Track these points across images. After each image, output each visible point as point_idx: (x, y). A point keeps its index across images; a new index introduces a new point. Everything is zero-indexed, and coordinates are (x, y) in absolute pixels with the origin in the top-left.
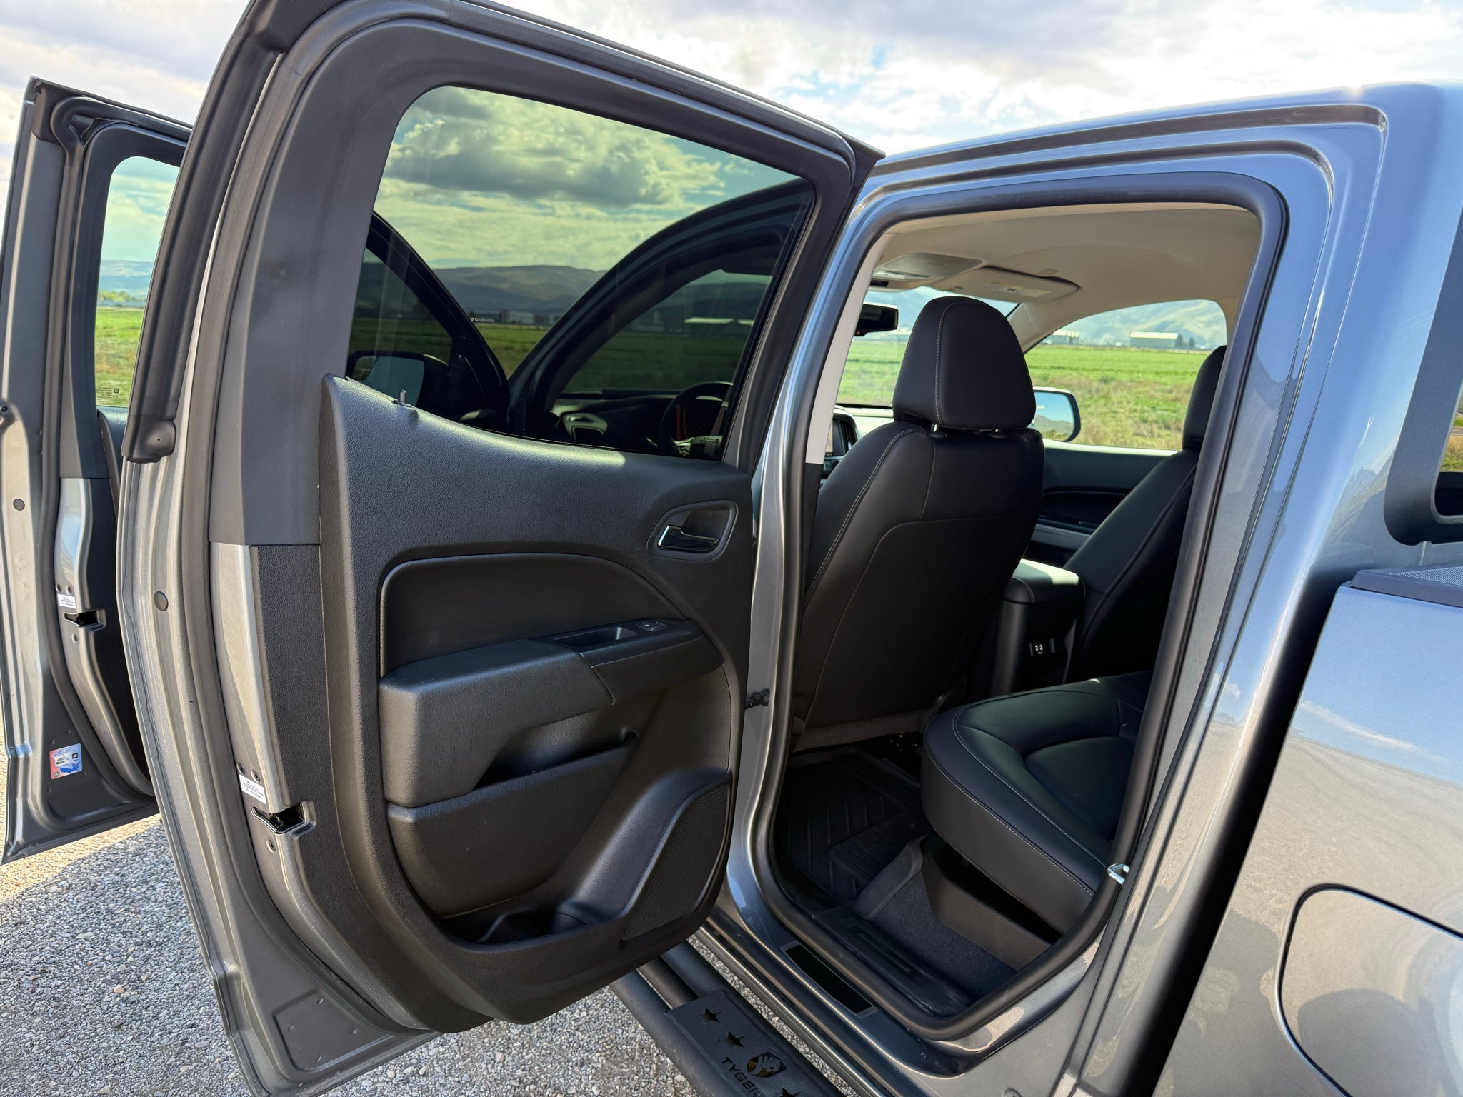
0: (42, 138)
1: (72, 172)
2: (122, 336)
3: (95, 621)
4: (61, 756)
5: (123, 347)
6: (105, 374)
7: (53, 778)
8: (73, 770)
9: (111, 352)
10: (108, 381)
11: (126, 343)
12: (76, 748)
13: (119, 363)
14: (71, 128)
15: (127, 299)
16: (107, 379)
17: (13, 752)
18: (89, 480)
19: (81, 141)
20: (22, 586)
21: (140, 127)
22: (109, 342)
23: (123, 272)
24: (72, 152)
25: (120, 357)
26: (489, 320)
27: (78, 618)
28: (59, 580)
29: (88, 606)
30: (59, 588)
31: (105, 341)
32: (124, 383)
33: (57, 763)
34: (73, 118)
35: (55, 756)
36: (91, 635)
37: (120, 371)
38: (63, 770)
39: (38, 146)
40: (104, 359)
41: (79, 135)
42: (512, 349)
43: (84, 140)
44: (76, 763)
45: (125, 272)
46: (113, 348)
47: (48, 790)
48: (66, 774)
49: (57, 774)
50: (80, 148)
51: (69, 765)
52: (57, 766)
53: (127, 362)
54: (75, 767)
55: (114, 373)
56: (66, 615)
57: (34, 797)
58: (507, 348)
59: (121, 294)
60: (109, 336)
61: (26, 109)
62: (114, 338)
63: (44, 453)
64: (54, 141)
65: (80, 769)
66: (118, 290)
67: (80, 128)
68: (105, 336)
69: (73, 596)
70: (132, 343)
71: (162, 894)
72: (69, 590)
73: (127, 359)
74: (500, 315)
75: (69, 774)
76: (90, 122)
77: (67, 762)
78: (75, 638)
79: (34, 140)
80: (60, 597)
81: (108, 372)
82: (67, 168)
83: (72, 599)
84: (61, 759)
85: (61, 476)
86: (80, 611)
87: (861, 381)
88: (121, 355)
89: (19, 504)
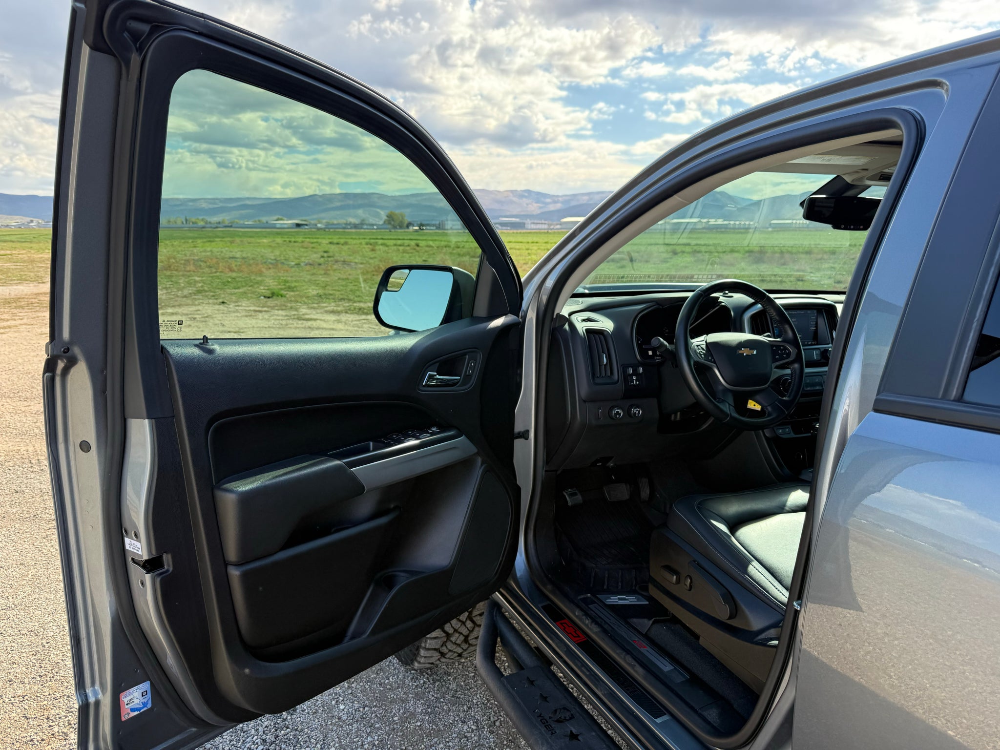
0: (94, 48)
1: (129, 87)
2: (203, 247)
3: (161, 566)
4: (131, 697)
5: (204, 254)
6: (192, 273)
7: (123, 719)
8: (142, 708)
9: (196, 258)
10: (193, 278)
11: (205, 251)
12: (146, 686)
13: (200, 266)
14: (126, 35)
15: (206, 223)
16: (193, 276)
17: (84, 698)
18: (154, 420)
19: (137, 51)
20: (90, 528)
21: (200, 34)
22: (195, 251)
23: (203, 206)
24: (128, 63)
25: (202, 261)
26: (432, 228)
27: (144, 563)
28: (126, 524)
29: (154, 552)
30: (126, 532)
31: (192, 251)
32: (204, 278)
33: (127, 704)
34: (128, 24)
35: (125, 697)
36: (158, 580)
37: (201, 271)
38: (133, 710)
39: (91, 58)
40: (192, 262)
41: (135, 44)
42: (449, 247)
43: (140, 50)
44: (145, 700)
45: (204, 205)
46: (197, 256)
47: (119, 732)
48: (136, 713)
49: (127, 714)
50: (135, 58)
51: (139, 704)
52: (126, 707)
53: (205, 264)
54: (145, 704)
55: (198, 272)
56: (133, 559)
57: (105, 740)
58: (446, 247)
59: (203, 220)
60: (195, 247)
61: (74, 12)
62: (198, 248)
63: (109, 393)
64: (107, 51)
65: (149, 706)
66: (201, 218)
67: (136, 36)
68: (193, 247)
69: (140, 542)
70: (209, 252)
71: (228, 743)
72: (136, 535)
73: (206, 262)
74: (439, 224)
75: (139, 712)
76: (145, 28)
77: (136, 701)
78: (142, 583)
79: (86, 50)
80: (127, 541)
81: (194, 271)
82: (123, 82)
83: (138, 544)
84: (131, 700)
85: (126, 417)
86: (145, 557)
87: (696, 258)
88: (202, 260)
89: (85, 446)
